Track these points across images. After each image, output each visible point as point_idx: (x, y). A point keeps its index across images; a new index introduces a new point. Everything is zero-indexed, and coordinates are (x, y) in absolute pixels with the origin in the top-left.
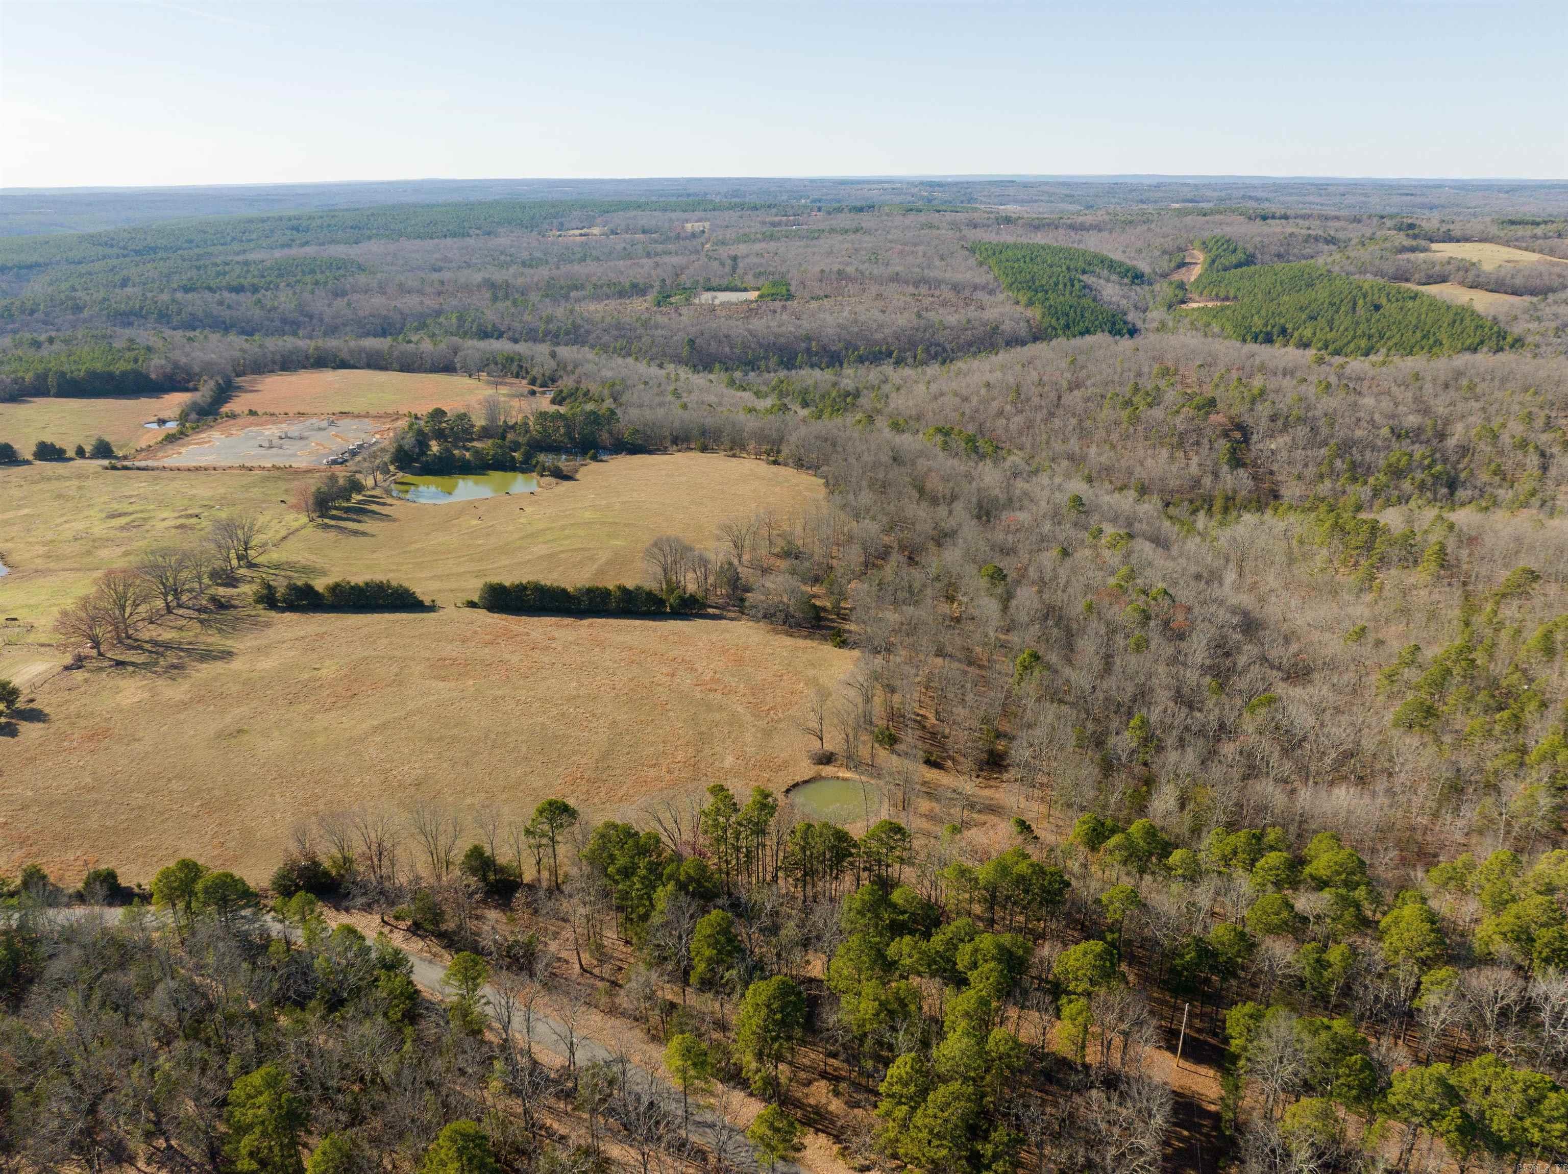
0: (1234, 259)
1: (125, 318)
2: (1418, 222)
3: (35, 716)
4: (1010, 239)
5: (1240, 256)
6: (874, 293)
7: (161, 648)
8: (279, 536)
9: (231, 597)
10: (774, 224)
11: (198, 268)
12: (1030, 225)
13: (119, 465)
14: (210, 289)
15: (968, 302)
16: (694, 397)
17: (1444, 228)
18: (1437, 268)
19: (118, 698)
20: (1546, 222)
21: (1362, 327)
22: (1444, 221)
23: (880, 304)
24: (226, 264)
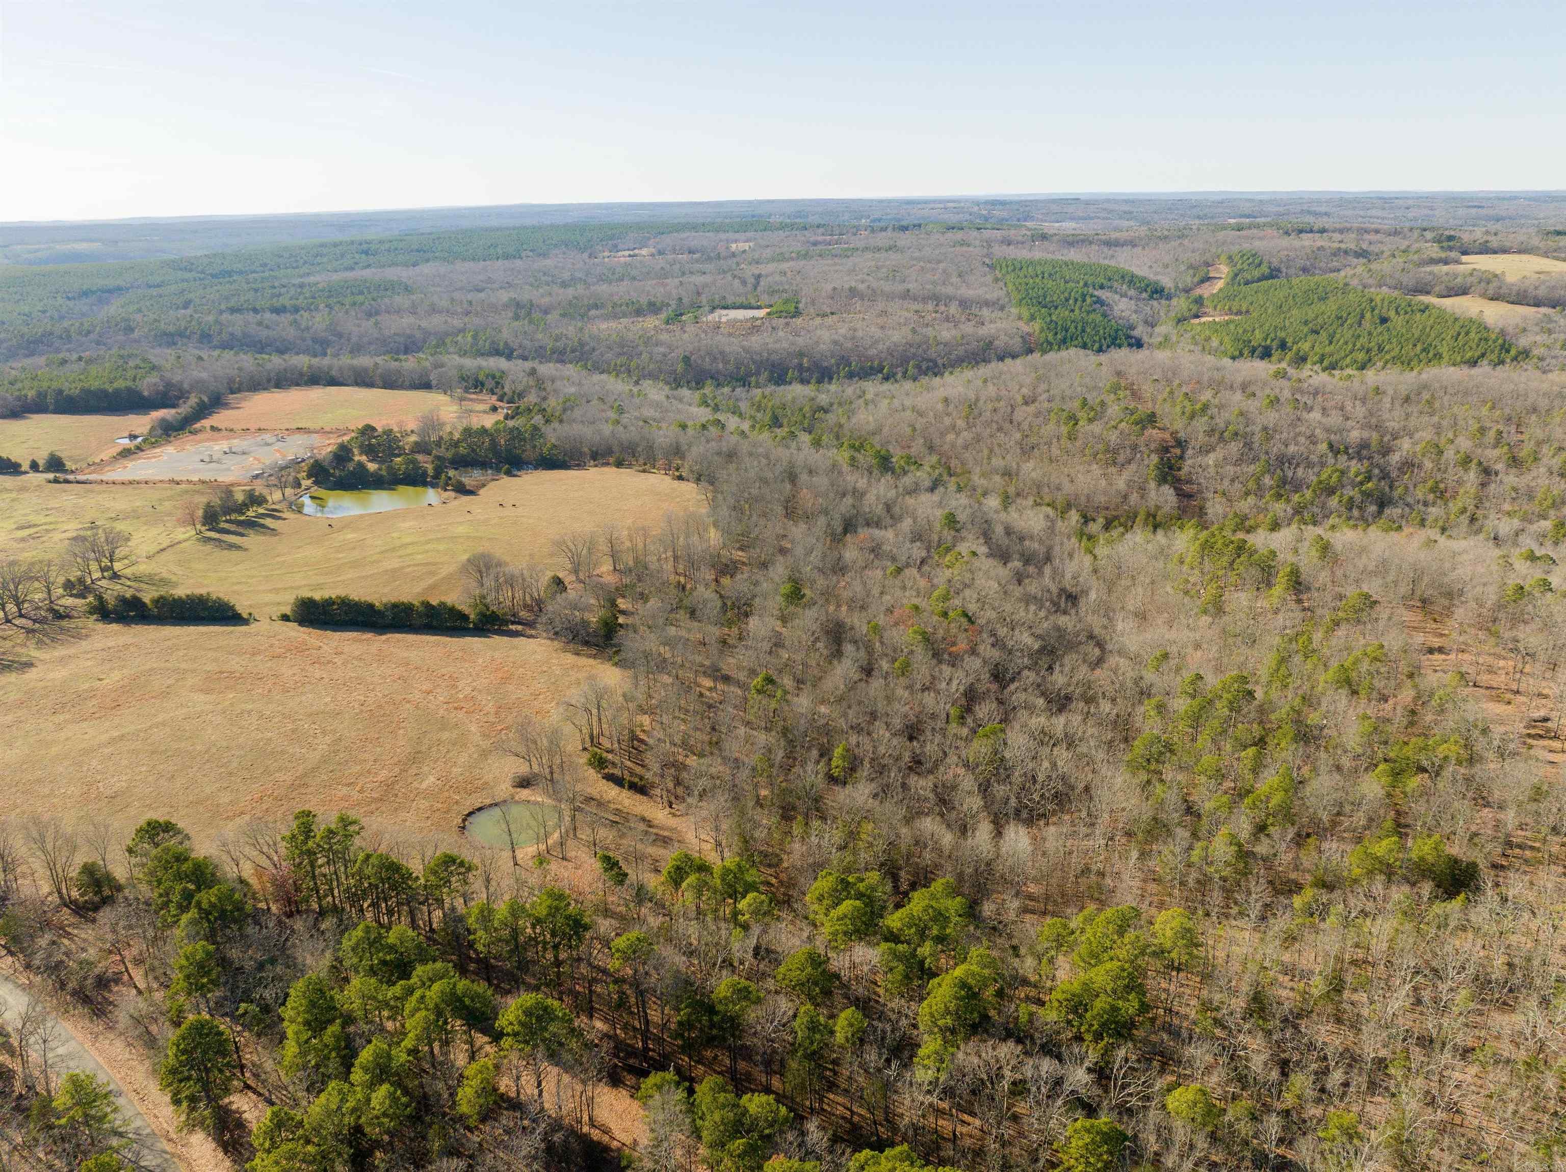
0: (1257, 273)
2: (1458, 234)
4: (1038, 256)
5: (1265, 269)
6: (880, 309)
8: (158, 548)
9: (72, 608)
10: (815, 244)
11: (256, 291)
12: (1066, 242)
13: (62, 478)
15: (970, 318)
17: (1483, 239)
18: (1459, 280)
21: (1363, 340)
22: (1487, 232)
23: (881, 320)
24: (284, 286)
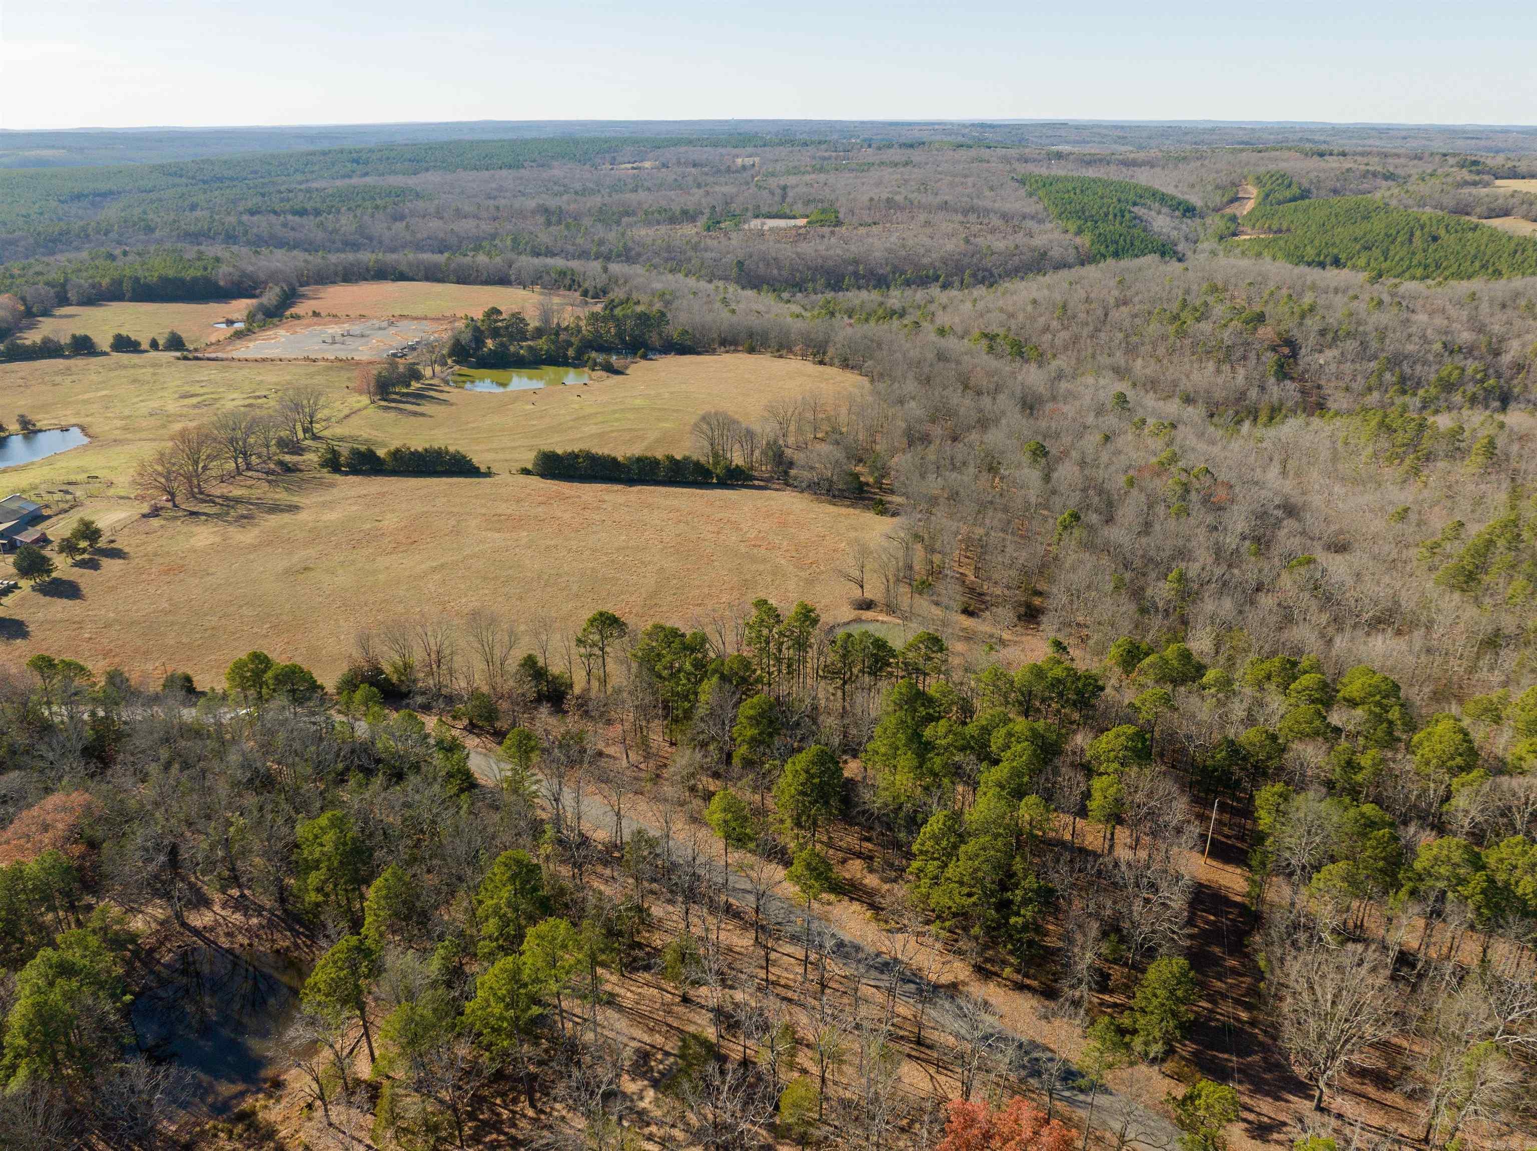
0: (1288, 194)
1: (195, 237)
2: (1481, 160)
3: (116, 554)
4: (1062, 173)
5: (1295, 190)
6: (923, 220)
7: (231, 502)
8: (342, 415)
9: (297, 463)
10: (824, 159)
11: (263, 195)
12: (1082, 161)
13: (190, 356)
14: (275, 213)
15: (1016, 230)
16: (742, 306)
17: (1510, 164)
18: (1500, 201)
19: (192, 541)
21: (1419, 256)
22: (1510, 159)
23: (928, 231)
24: (290, 191)
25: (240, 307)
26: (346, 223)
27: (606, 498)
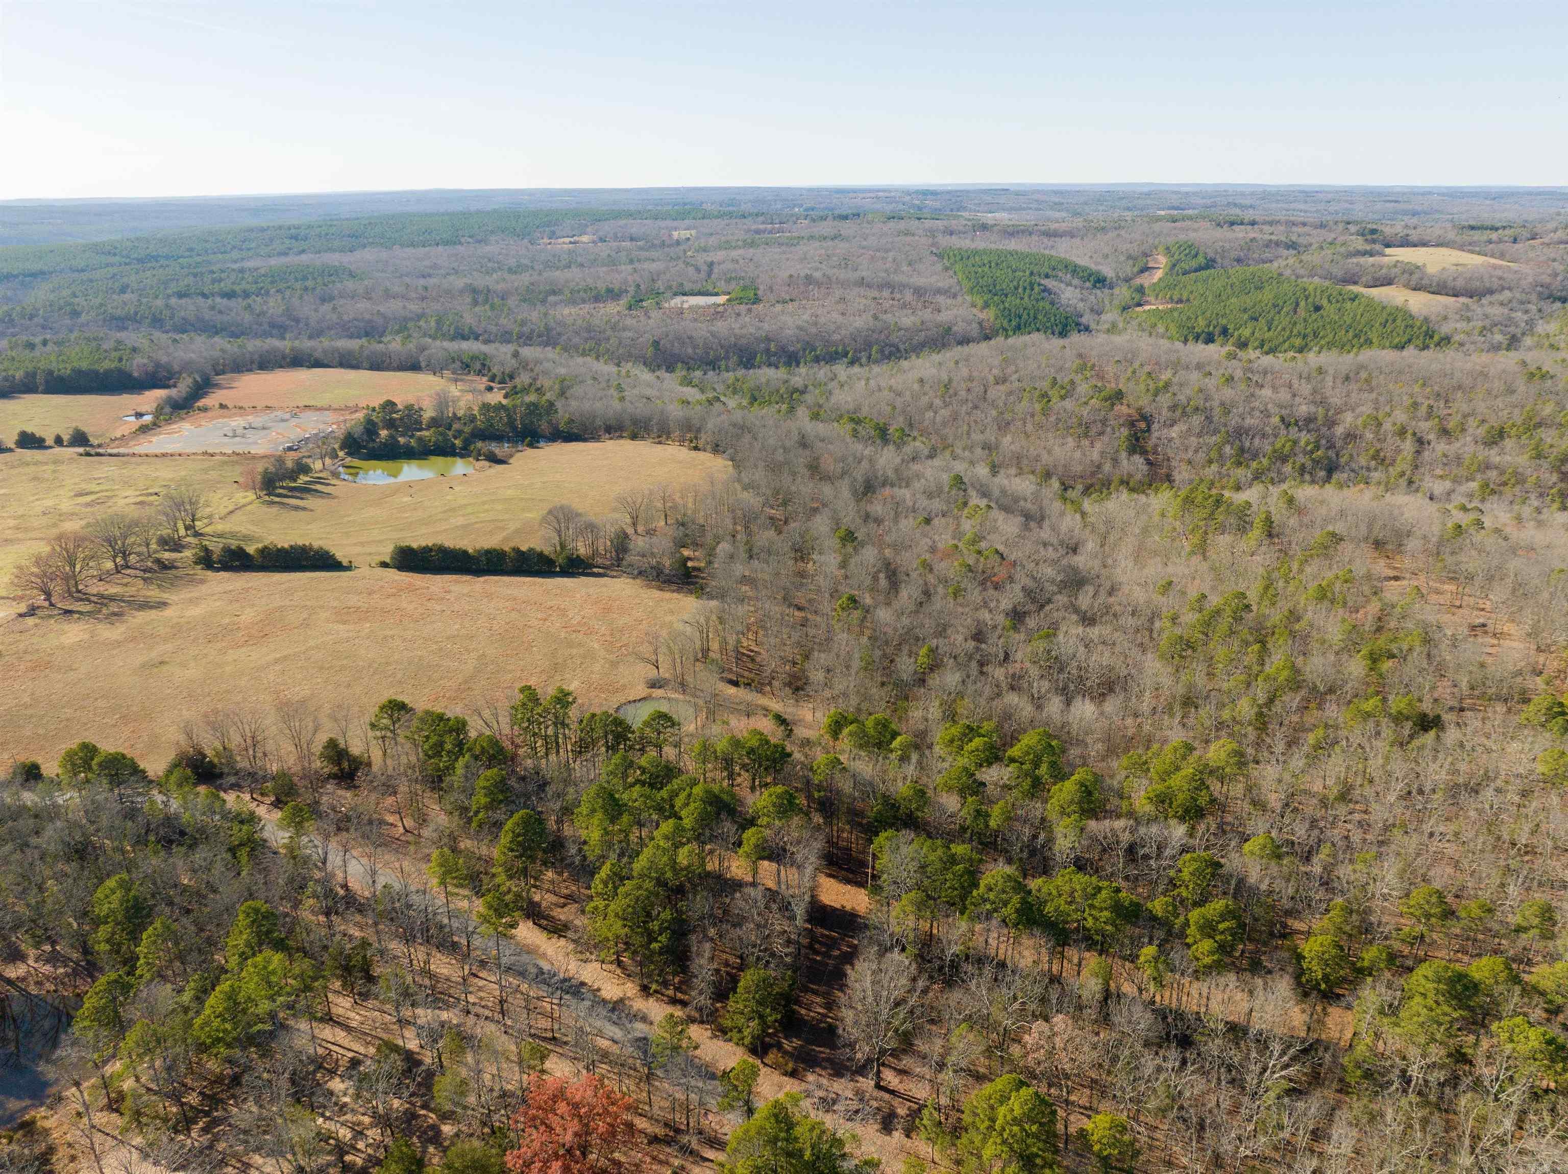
0: (1194, 264)
1: (121, 322)
2: (1380, 228)
4: (982, 246)
5: (1201, 260)
6: (837, 296)
7: (106, 600)
8: (227, 511)
9: (175, 560)
10: (758, 232)
11: (195, 276)
12: (1005, 232)
13: (93, 452)
14: (204, 296)
15: (926, 305)
16: (637, 391)
17: (1404, 233)
18: (1384, 271)
19: (62, 638)
20: (1504, 228)
21: (1300, 327)
22: (1407, 226)
23: (841, 307)
24: (222, 271)
25: (152, 398)
26: (274, 306)
27: (452, 588)
